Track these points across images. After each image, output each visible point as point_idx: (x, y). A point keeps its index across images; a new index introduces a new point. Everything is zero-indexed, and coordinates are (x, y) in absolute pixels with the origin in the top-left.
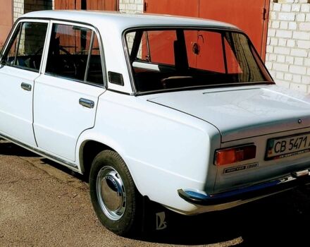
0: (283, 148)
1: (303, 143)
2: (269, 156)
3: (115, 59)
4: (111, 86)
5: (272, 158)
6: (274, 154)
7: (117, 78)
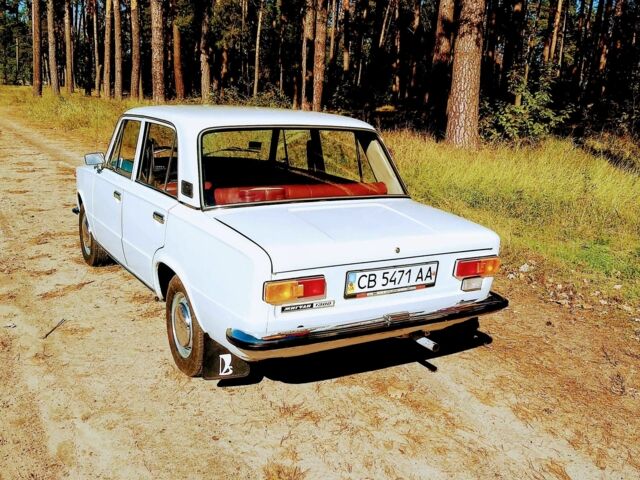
0: (372, 284)
1: (406, 277)
2: (349, 292)
3: (189, 169)
4: (182, 197)
5: (354, 296)
6: (357, 290)
7: (188, 189)
